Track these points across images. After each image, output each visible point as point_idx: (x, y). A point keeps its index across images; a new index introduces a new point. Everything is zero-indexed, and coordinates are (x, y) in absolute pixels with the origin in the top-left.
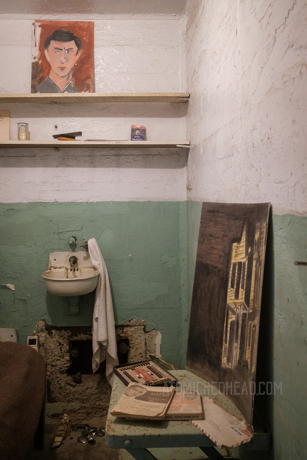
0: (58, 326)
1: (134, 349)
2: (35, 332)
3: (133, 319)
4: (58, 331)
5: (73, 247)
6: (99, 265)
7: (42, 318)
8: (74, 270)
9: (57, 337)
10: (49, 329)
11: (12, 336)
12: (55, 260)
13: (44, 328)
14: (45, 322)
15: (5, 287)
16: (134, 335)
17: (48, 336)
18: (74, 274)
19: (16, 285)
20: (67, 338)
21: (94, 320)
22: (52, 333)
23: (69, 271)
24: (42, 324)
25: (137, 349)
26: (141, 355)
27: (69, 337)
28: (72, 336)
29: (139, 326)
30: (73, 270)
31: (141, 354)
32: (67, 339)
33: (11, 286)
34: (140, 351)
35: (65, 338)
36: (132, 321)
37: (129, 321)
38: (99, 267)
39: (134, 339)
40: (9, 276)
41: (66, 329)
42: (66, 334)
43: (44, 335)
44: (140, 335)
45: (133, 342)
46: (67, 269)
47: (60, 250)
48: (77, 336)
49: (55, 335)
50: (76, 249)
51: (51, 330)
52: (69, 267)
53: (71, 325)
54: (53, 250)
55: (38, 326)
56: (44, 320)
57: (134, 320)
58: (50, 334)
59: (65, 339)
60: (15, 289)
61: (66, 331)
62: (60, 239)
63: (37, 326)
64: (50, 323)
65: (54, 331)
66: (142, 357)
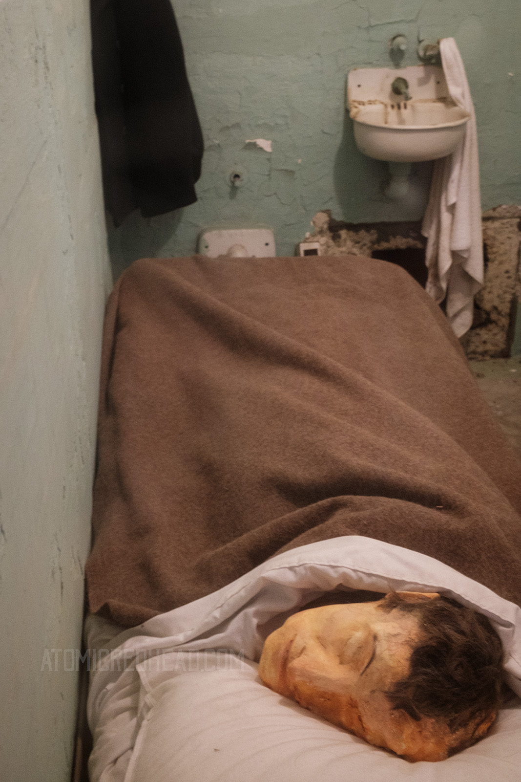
0: (355, 222)
1: (496, 262)
2: (308, 235)
3: (500, 206)
4: (351, 233)
5: (396, 56)
6: (463, 96)
7: (325, 208)
8: (399, 107)
9: (349, 243)
10: (334, 229)
11: (267, 244)
12: (359, 86)
13: (326, 226)
14: (330, 215)
15: (253, 146)
16: (499, 237)
17: (331, 242)
18: (399, 115)
19: (275, 143)
20: (369, 244)
21: (443, 209)
22: (339, 237)
23: (389, 109)
24: (322, 219)
25: (501, 263)
26: (507, 275)
27: (373, 243)
28: (378, 241)
29: (511, 218)
30: (396, 108)
31: (507, 272)
32: (368, 248)
33: (265, 144)
34: (507, 266)
35: (365, 245)
36: (499, 210)
37: (494, 209)
38: (462, 100)
39: (497, 244)
40: (260, 122)
41: (367, 227)
42: (366, 237)
43: (323, 240)
44: (511, 235)
45: (494, 250)
46: (386, 106)
47: (369, 64)
48: (388, 241)
49: (345, 240)
50: (403, 63)
51: (337, 231)
52: (389, 102)
53: (378, 220)
54: (356, 65)
55: (314, 223)
56: (327, 212)
57: (504, 207)
58: (336, 237)
59: (365, 248)
60: (273, 149)
61: (368, 231)
62: (371, 41)
63: (312, 223)
64: (339, 217)
65: (343, 233)
66: (509, 277)
